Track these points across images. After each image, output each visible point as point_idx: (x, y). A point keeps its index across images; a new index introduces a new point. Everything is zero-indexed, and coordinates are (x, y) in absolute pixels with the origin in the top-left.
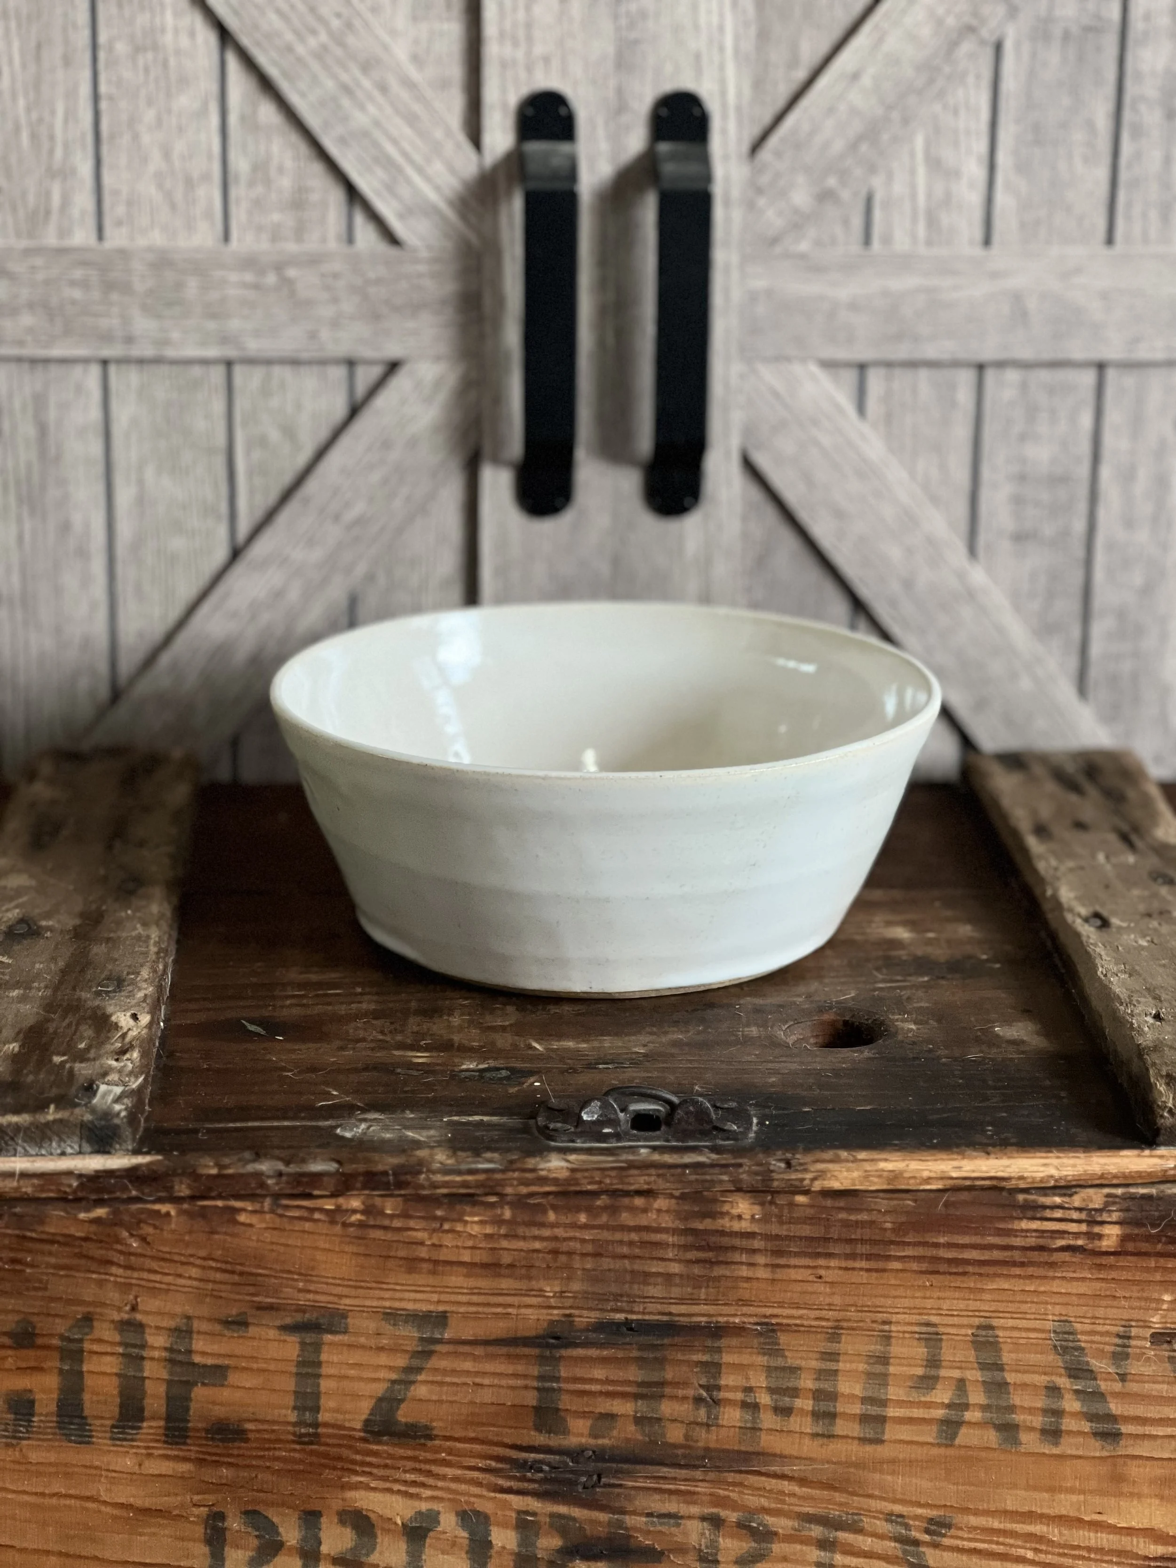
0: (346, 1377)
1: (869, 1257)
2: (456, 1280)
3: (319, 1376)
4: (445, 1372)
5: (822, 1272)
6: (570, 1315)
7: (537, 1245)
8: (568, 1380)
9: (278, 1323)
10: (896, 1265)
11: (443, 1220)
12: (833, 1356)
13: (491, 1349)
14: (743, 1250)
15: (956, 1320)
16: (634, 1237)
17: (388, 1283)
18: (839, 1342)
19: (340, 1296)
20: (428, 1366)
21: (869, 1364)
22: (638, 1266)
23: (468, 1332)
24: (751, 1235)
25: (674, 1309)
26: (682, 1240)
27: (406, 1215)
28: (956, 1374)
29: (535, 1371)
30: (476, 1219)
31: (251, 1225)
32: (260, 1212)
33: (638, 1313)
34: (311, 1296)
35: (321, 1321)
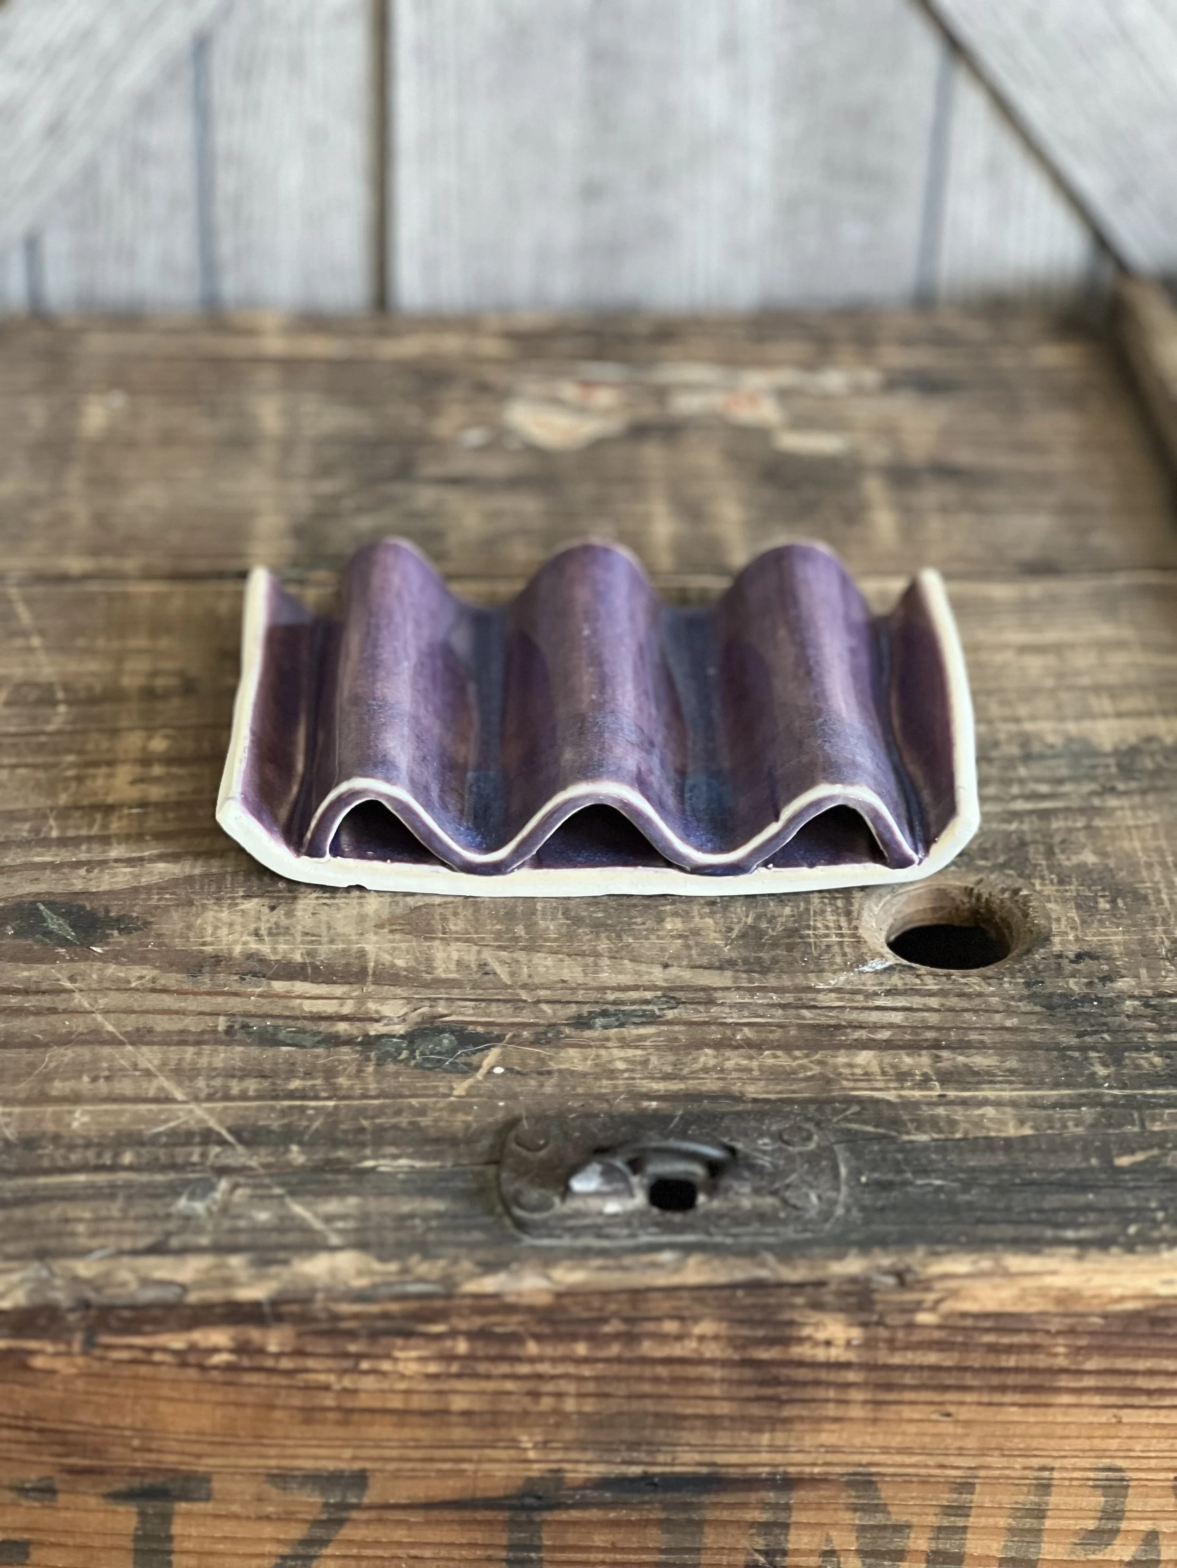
0: (212, 1554)
1: (1025, 1389)
2: (381, 1430)
3: (170, 1552)
4: (363, 1544)
5: (952, 1409)
6: (558, 1471)
7: (509, 1386)
8: (554, 1548)
9: (105, 1489)
10: (1066, 1399)
11: (359, 1357)
12: (962, 1510)
13: (435, 1514)
14: (829, 1384)
15: (1153, 1463)
16: (662, 1371)
17: (274, 1438)
18: (972, 1493)
19: (199, 1456)
20: (338, 1537)
21: (1015, 1518)
22: (664, 1407)
23: (402, 1493)
24: (847, 1365)
25: (720, 1459)
26: (736, 1374)
27: (299, 1353)
28: (1146, 1526)
29: (504, 1539)
30: (414, 1354)
31: (52, 1372)
32: (68, 1354)
33: (665, 1464)
34: (153, 1456)
35: (170, 1486)
